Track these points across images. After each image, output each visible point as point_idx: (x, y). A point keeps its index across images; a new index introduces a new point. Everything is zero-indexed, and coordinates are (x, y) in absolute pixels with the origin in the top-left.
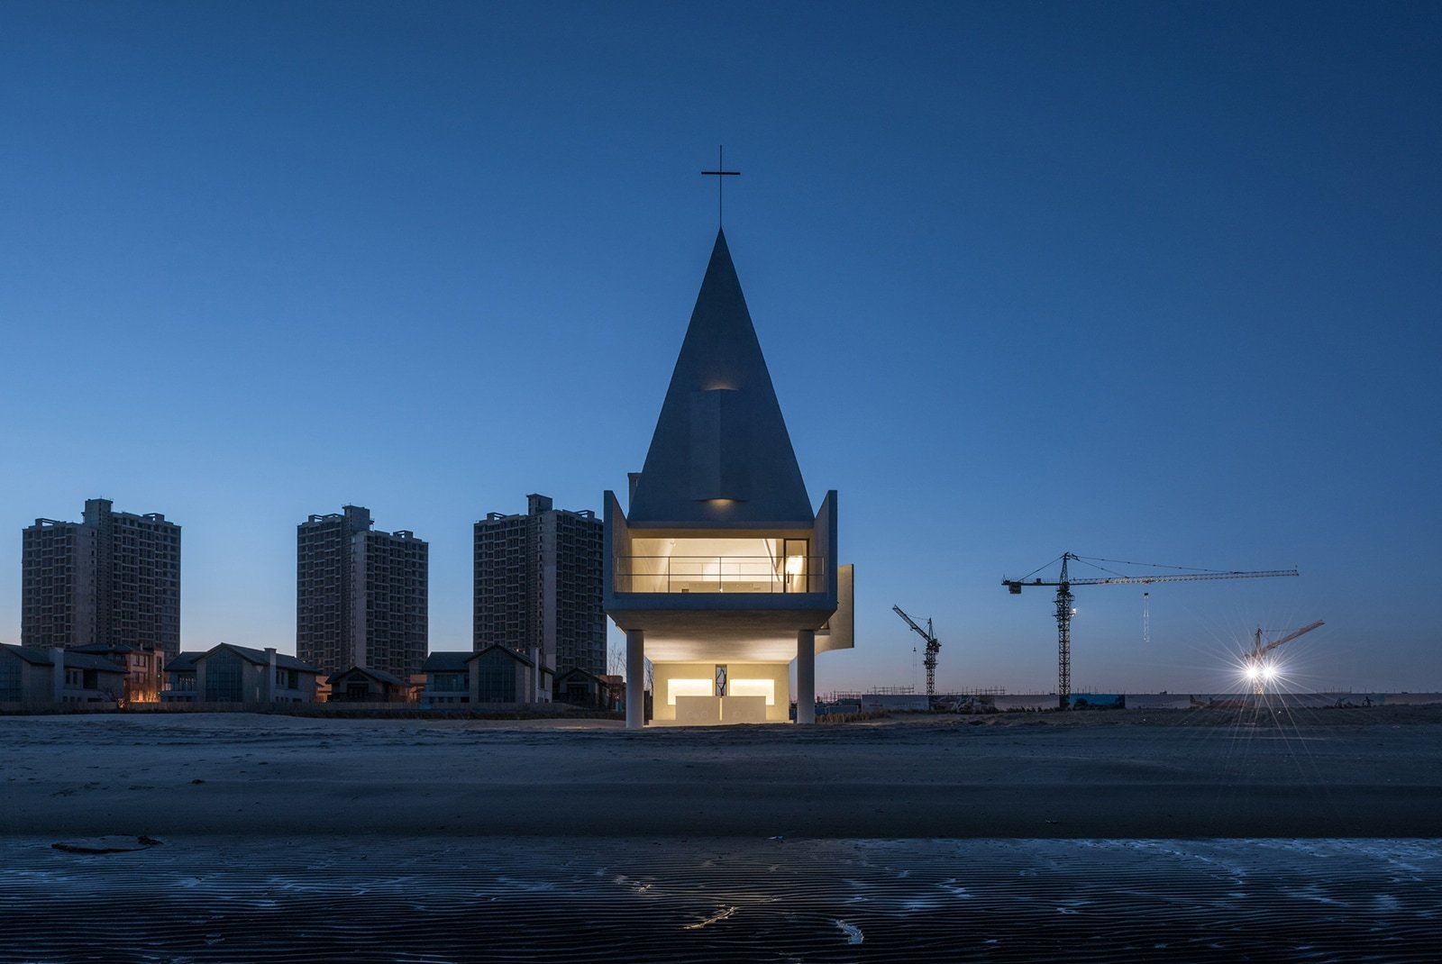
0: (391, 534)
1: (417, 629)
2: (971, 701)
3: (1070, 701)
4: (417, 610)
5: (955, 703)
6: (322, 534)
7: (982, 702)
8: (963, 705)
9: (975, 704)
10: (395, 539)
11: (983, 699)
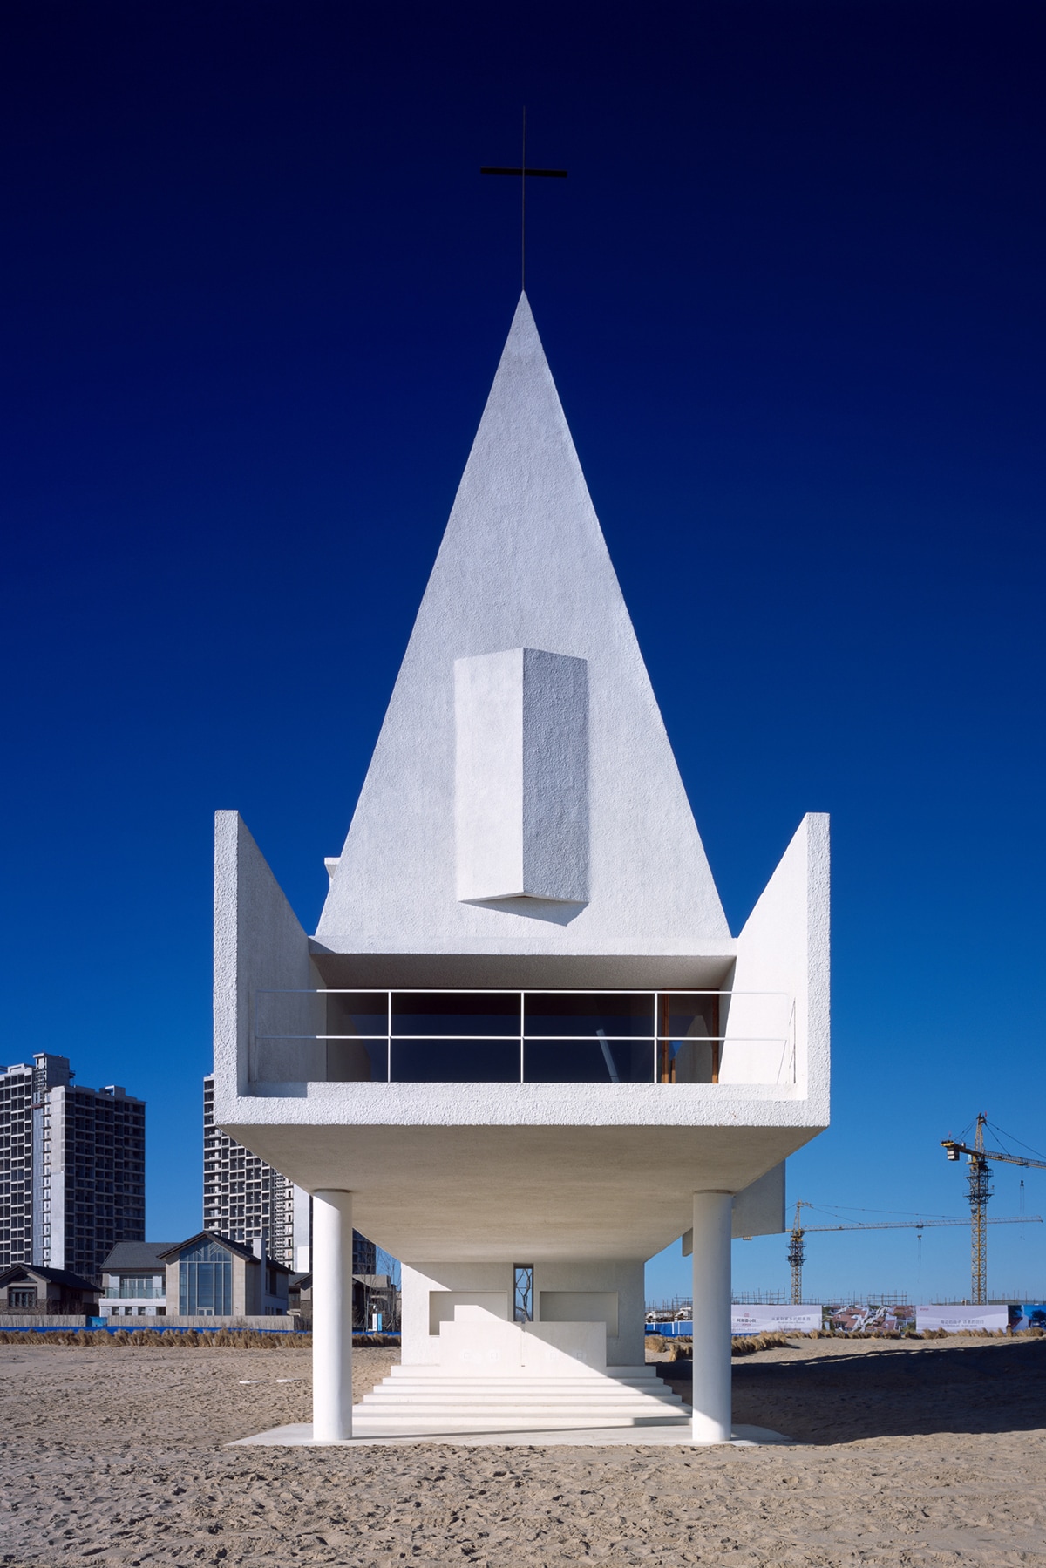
0: (97, 1091)
1: (131, 1213)
2: (882, 1313)
3: (1023, 1315)
4: (131, 1189)
5: (860, 1317)
6: (8, 1091)
7: (898, 1315)
8: (871, 1321)
9: (888, 1318)
10: (100, 1097)
11: (900, 1311)
